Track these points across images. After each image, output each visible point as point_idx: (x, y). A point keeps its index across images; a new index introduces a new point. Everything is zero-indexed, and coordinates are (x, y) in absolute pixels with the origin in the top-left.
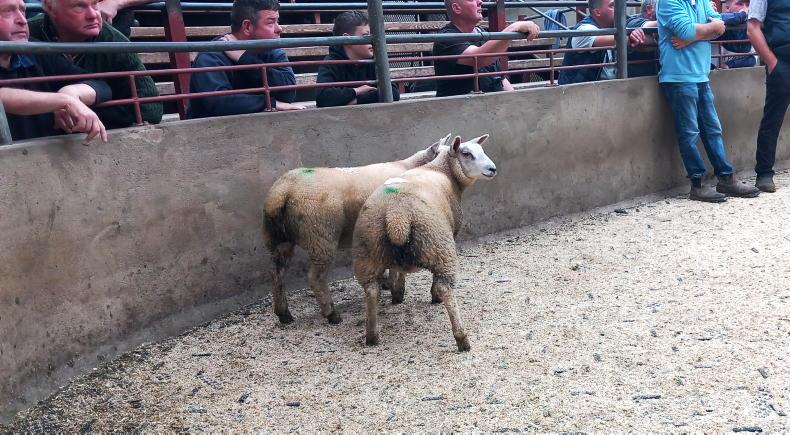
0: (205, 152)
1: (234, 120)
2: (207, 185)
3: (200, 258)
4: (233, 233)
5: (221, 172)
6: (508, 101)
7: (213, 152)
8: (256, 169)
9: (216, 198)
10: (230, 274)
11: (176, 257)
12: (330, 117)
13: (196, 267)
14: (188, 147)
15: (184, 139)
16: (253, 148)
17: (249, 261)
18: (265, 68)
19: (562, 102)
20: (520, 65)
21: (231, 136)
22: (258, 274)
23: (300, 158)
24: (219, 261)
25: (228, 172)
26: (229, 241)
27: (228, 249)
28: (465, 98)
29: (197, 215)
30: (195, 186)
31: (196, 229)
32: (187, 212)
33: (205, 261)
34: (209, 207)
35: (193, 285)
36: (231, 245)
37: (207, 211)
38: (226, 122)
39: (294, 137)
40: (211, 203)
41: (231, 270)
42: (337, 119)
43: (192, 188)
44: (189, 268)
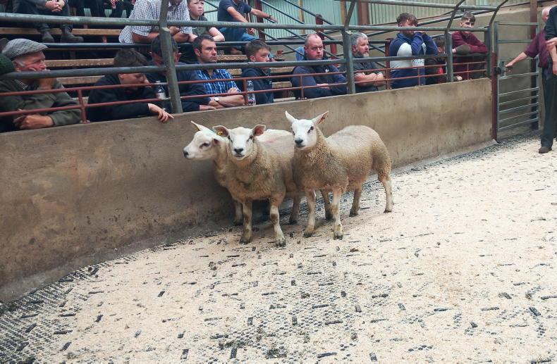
0: (32, 155)
1: (56, 131)
2: (34, 181)
3: (27, 239)
4: (56, 217)
5: (45, 171)
6: (270, 111)
7: (38, 155)
8: (75, 167)
9: (41, 190)
10: (54, 250)
11: (7, 239)
12: (134, 126)
13: (25, 246)
14: (17, 152)
15: (14, 145)
16: (72, 151)
17: (70, 239)
18: (80, 91)
19: (310, 111)
20: (280, 86)
21: (54, 143)
22: (78, 248)
23: (110, 157)
24: (44, 240)
25: (52, 170)
26: (52, 224)
27: (52, 230)
28: (239, 109)
29: (25, 205)
30: (23, 182)
31: (25, 216)
32: (16, 203)
33: (32, 241)
34: (36, 198)
35: (22, 260)
36: (55, 227)
37: (34, 202)
38: (49, 133)
39: (105, 142)
40: (37, 195)
41: (55, 247)
42: (138, 127)
43: (20, 184)
44: (19, 247)
